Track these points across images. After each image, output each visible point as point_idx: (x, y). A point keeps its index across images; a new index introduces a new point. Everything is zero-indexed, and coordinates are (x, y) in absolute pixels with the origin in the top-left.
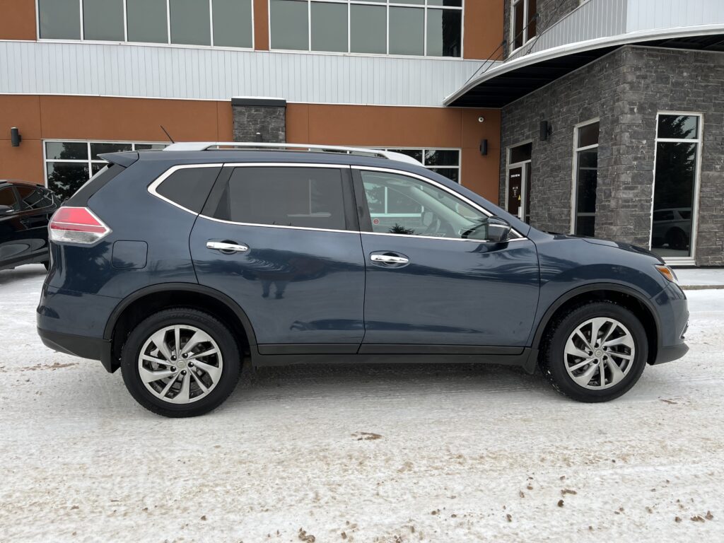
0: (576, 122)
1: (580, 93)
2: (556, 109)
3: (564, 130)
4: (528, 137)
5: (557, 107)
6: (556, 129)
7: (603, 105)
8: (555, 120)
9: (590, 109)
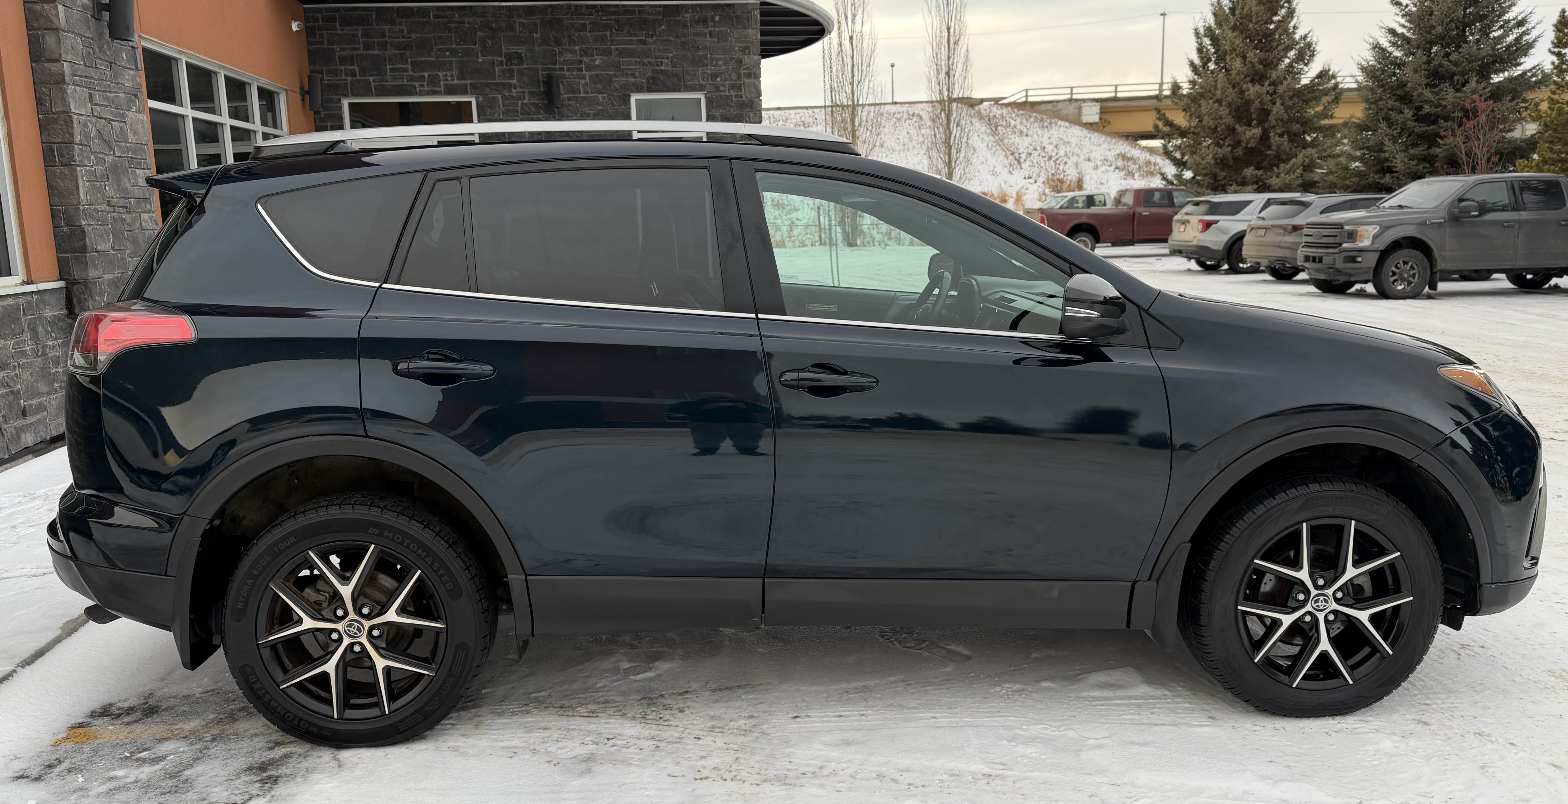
0: (640, 90)
1: (644, 43)
2: (569, 56)
3: (600, 96)
4: (450, 91)
5: (574, 52)
6: (573, 90)
7: (714, 76)
8: (567, 73)
9: (676, 75)
